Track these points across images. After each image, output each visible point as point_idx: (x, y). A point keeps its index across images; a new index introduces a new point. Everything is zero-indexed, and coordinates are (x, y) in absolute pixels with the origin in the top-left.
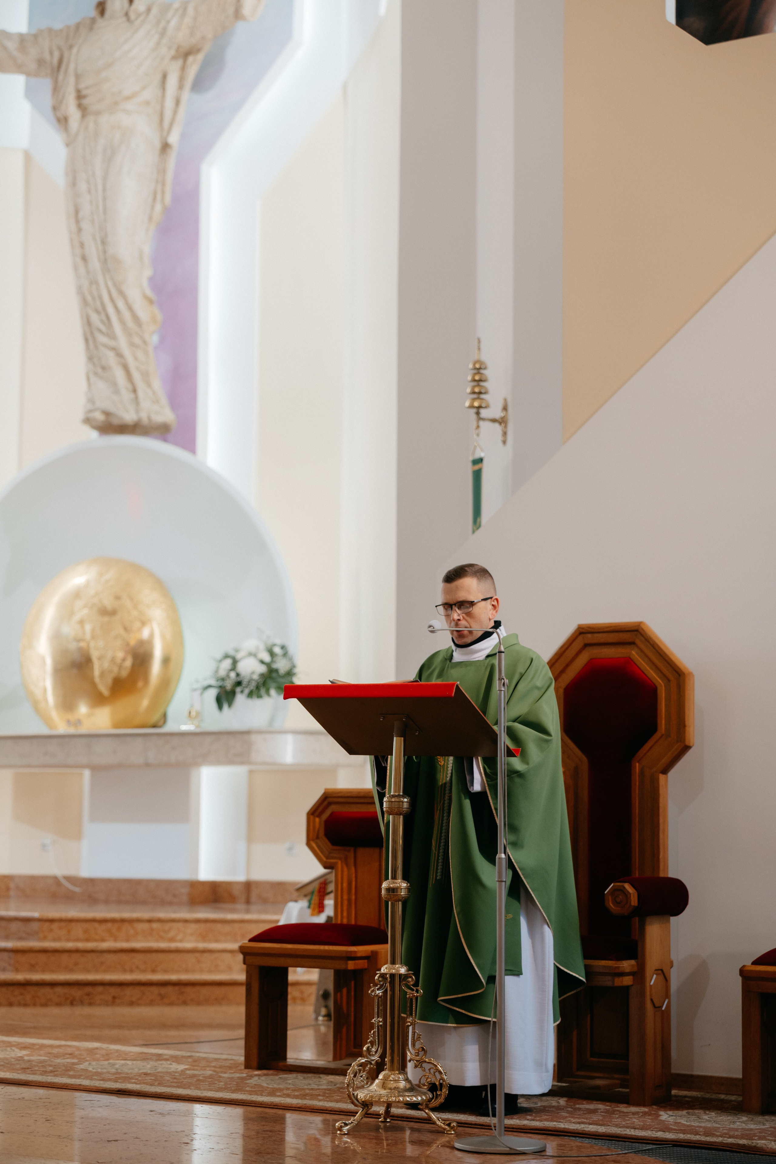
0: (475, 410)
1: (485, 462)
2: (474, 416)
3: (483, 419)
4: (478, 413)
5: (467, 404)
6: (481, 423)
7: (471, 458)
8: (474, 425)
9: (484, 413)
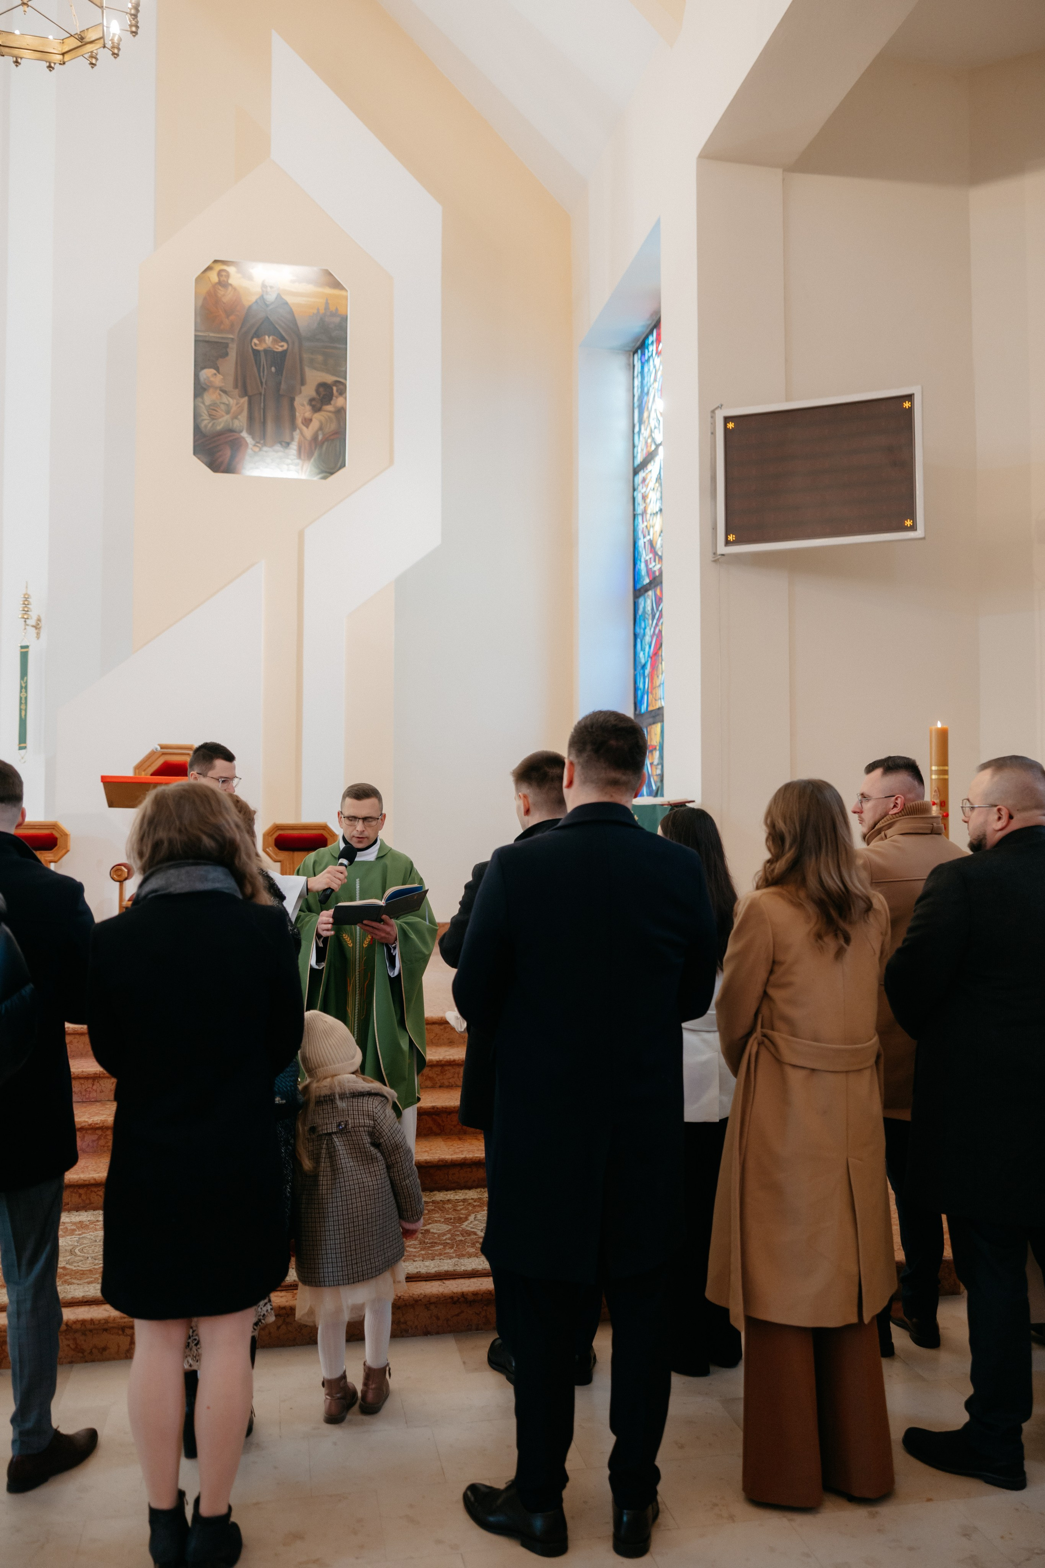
0: (24, 620)
1: (30, 648)
2: (24, 623)
3: (28, 625)
4: (25, 621)
5: (20, 616)
6: (27, 627)
7: (20, 645)
8: (23, 627)
9: (28, 622)
